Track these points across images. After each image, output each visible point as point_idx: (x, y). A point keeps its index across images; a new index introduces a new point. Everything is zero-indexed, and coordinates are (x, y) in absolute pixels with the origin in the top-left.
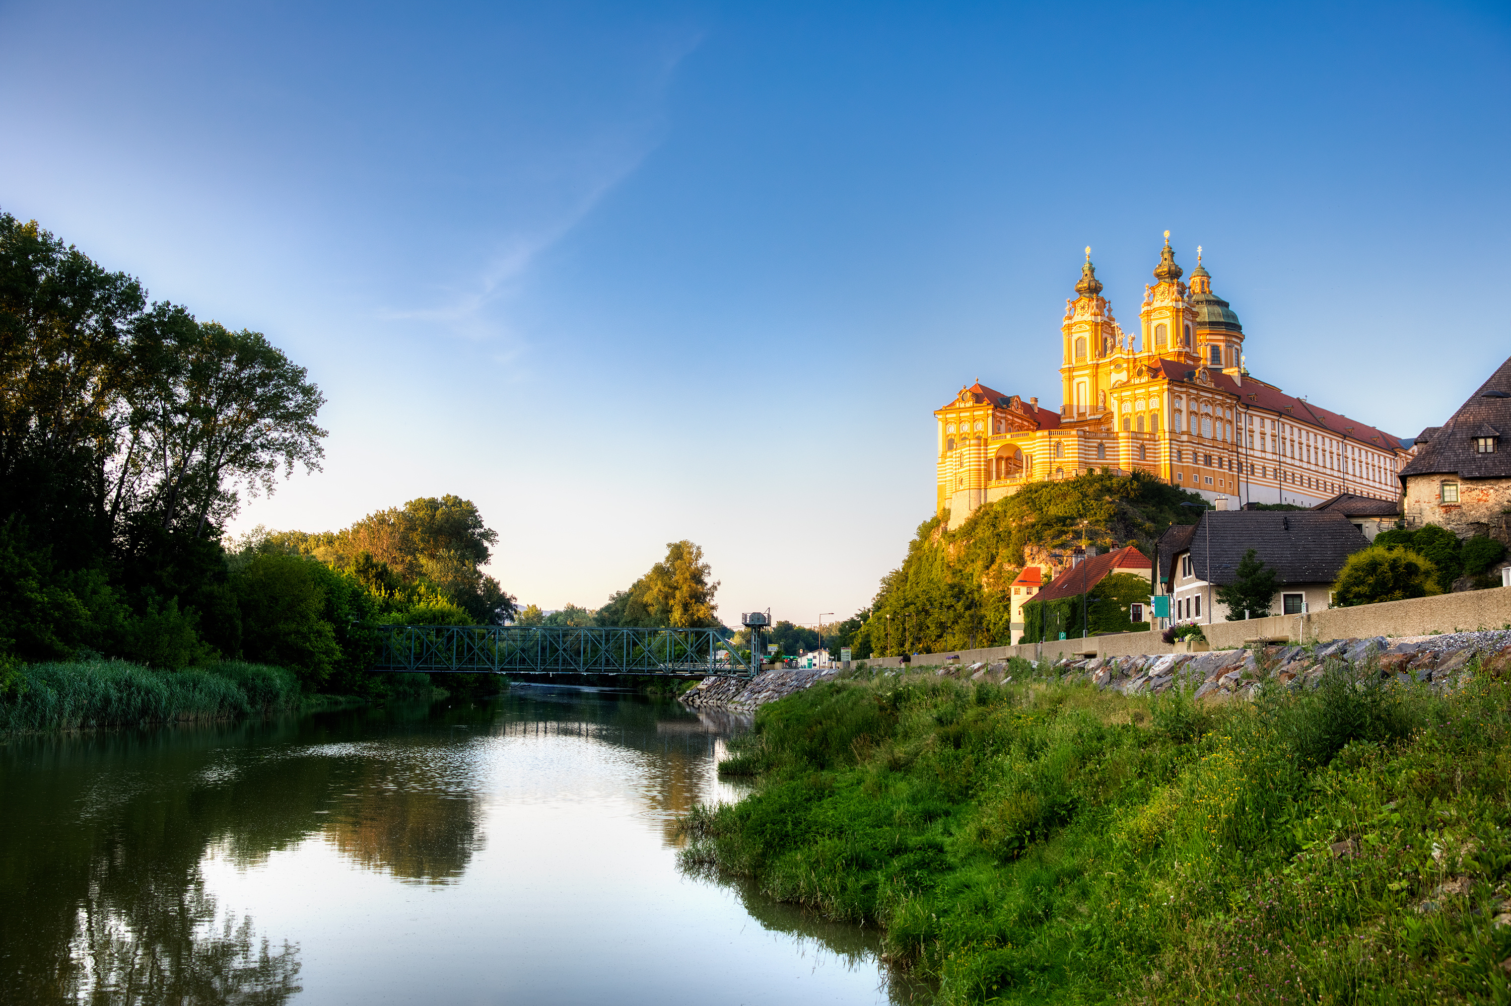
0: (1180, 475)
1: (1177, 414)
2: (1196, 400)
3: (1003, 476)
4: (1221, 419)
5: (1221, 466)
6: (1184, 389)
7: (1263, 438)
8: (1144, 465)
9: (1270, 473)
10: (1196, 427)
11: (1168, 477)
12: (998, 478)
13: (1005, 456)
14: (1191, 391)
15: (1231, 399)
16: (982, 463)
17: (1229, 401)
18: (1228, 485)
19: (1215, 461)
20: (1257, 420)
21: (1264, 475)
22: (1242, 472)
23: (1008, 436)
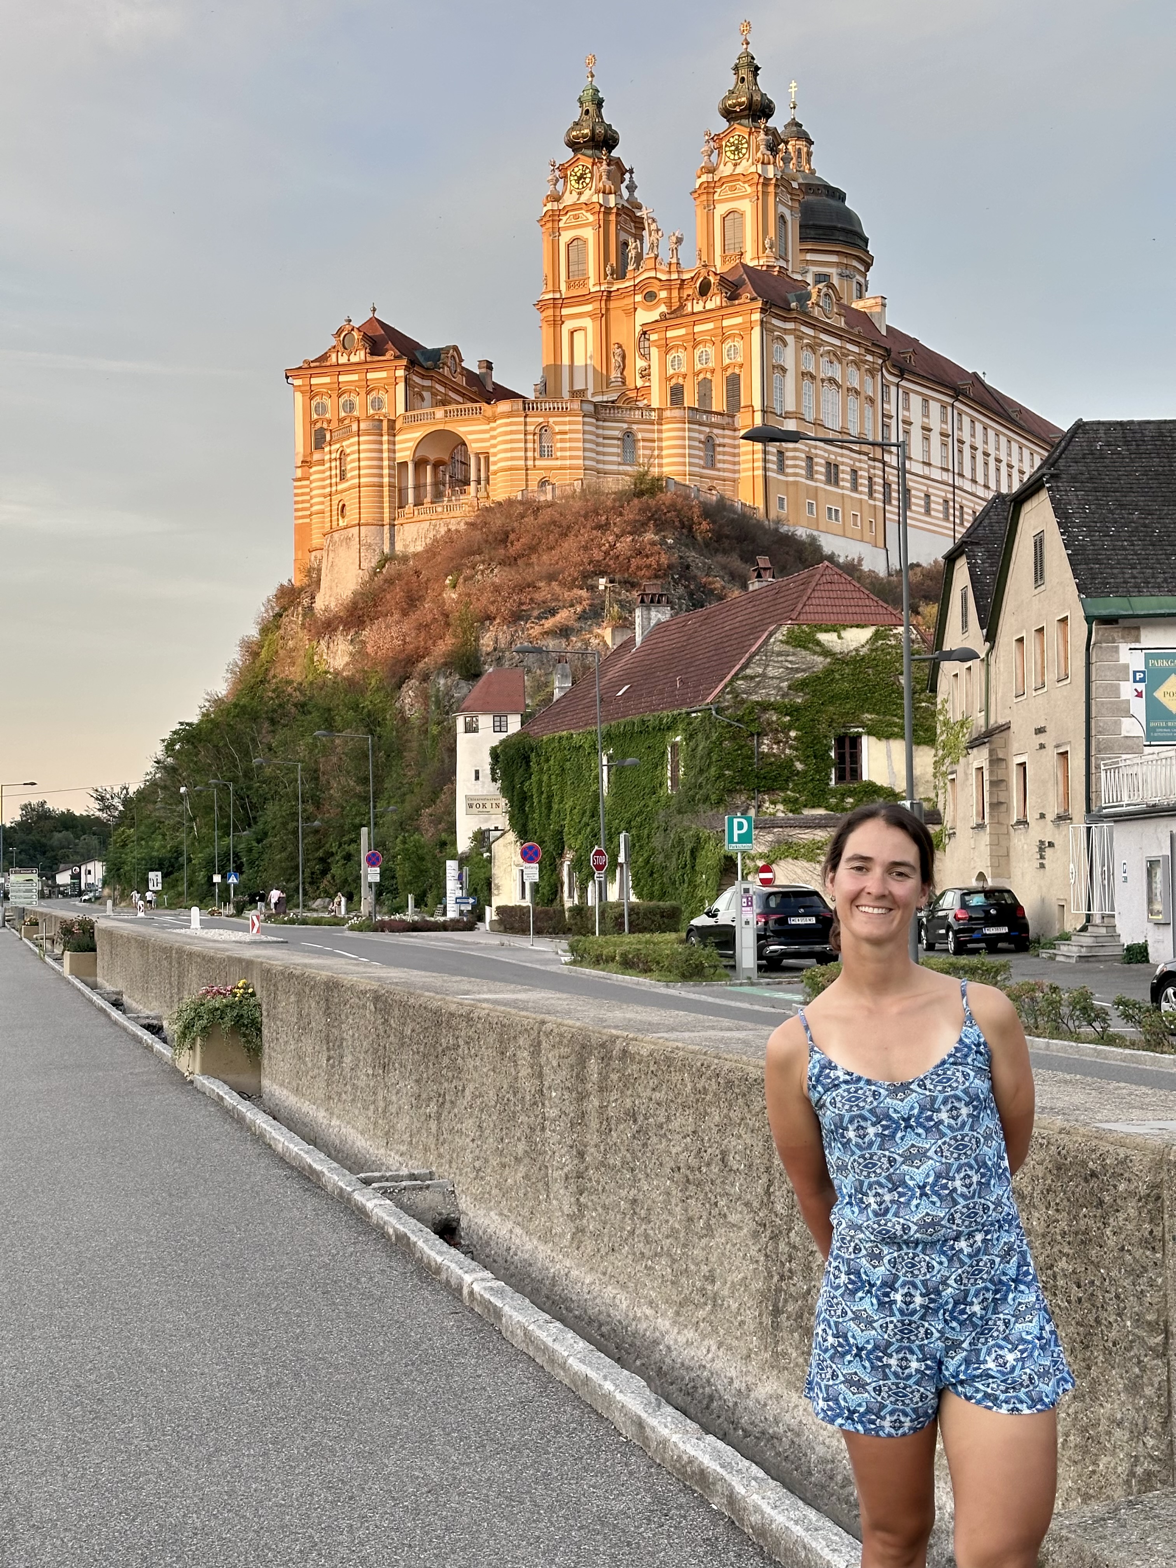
0: (781, 500)
1: (777, 375)
2: (813, 348)
3: (428, 499)
4: (857, 392)
5: (855, 488)
6: (790, 326)
7: (926, 439)
8: (713, 478)
9: (937, 507)
10: (813, 404)
11: (760, 504)
12: (418, 503)
13: (432, 457)
14: (804, 329)
15: (872, 353)
16: (386, 471)
17: (869, 358)
18: (867, 525)
19: (845, 476)
20: (916, 401)
21: (928, 511)
22: (890, 503)
23: (440, 413)
